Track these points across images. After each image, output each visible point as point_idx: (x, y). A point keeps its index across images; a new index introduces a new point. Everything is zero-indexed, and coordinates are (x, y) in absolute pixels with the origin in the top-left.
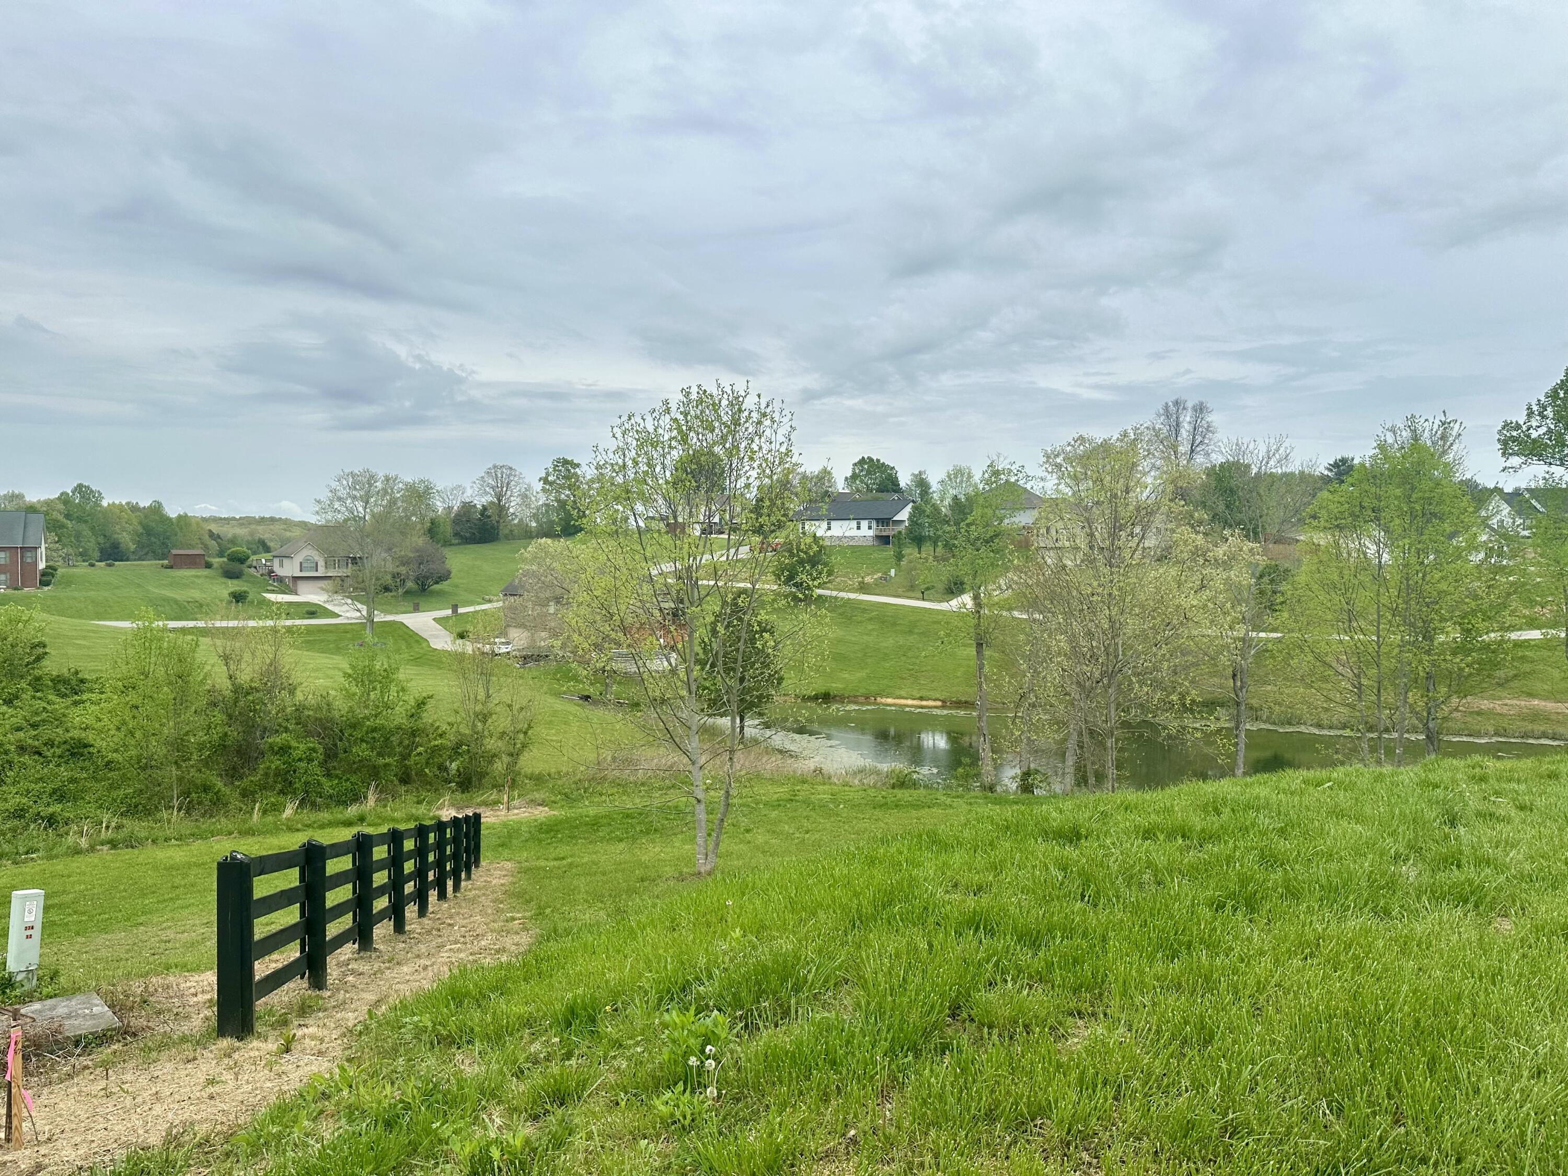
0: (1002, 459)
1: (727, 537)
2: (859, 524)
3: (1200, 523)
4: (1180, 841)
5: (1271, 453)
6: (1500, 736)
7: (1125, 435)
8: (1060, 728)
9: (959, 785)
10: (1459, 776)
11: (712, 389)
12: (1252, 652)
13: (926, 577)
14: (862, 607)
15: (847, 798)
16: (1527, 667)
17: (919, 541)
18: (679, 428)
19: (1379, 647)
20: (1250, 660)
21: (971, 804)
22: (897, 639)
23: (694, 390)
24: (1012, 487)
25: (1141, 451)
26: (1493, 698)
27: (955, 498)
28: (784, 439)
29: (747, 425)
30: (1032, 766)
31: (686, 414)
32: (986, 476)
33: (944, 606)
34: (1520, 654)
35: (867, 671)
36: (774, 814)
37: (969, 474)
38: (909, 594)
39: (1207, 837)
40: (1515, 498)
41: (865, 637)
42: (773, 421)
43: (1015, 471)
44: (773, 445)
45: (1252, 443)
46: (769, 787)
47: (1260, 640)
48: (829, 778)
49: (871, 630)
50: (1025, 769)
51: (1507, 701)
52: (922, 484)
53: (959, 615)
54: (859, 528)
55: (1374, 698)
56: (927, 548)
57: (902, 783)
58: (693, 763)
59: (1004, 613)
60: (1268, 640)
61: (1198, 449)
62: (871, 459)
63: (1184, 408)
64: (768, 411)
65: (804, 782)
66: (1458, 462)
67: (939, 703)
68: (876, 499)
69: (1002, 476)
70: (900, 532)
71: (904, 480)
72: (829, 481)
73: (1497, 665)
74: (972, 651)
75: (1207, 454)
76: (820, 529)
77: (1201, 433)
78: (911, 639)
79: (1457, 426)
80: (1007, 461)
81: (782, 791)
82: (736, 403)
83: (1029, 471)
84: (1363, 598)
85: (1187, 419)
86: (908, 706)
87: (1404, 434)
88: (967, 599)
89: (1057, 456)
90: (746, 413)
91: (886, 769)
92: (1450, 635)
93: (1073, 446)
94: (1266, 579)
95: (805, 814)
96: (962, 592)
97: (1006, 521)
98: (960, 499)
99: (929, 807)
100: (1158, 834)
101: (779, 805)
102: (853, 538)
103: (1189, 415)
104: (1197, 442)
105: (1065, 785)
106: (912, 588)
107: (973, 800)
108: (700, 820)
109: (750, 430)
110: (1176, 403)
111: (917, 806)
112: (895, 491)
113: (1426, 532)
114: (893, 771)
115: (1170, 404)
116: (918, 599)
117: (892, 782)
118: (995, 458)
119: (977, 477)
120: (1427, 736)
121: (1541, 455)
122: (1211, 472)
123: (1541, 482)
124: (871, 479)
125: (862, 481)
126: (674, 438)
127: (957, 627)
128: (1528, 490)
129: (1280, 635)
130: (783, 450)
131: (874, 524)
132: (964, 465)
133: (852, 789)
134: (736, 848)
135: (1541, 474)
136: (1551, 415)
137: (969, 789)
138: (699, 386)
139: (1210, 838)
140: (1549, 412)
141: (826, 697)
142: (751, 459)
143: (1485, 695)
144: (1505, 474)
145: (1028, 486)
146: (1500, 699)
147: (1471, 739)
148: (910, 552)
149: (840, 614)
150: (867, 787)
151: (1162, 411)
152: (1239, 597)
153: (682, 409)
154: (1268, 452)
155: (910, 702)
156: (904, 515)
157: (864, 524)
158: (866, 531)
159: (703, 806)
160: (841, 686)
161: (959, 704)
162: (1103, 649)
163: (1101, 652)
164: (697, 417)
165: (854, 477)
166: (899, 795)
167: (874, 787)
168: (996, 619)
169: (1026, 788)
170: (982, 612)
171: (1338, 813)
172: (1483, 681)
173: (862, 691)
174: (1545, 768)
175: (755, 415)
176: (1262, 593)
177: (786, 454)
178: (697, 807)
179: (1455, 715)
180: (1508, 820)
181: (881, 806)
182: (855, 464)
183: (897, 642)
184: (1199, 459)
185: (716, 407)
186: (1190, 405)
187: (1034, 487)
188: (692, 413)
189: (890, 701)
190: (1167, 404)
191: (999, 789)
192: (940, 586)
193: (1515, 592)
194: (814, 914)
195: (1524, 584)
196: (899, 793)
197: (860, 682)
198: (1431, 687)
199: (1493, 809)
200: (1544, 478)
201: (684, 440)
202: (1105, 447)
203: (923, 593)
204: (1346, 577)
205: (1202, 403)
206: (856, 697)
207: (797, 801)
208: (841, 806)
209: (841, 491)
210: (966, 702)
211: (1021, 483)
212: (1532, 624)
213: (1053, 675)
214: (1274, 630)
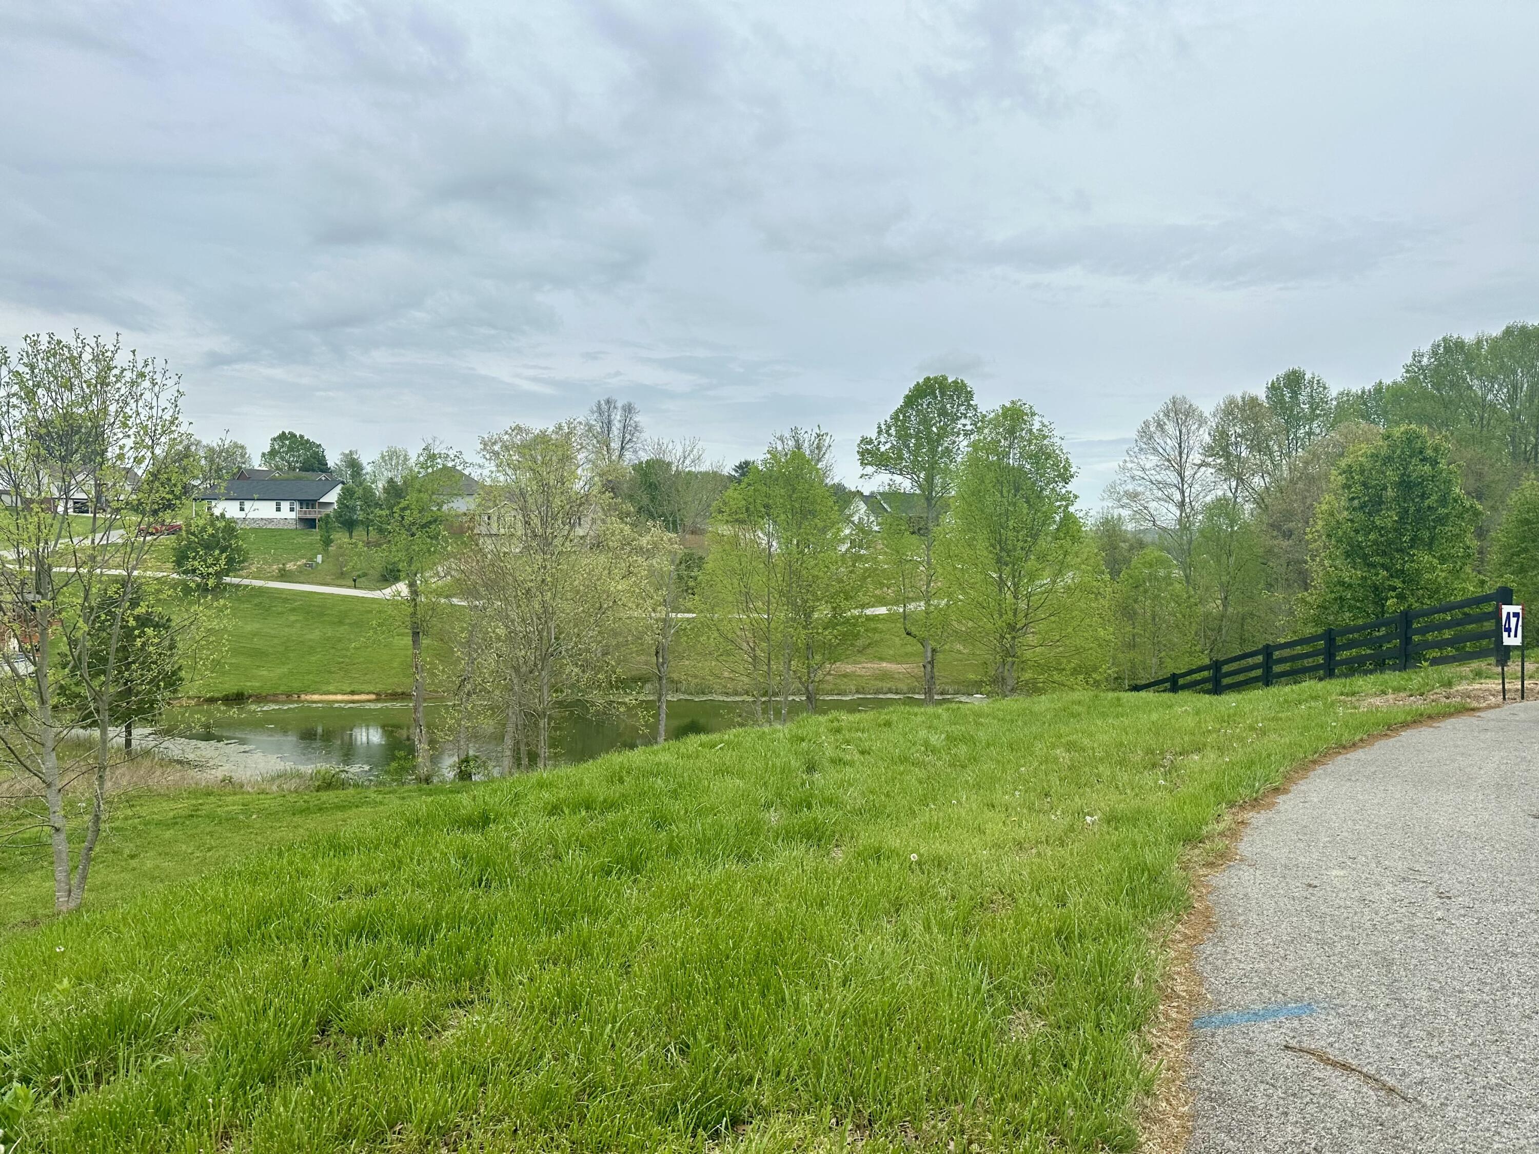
0: (437, 443)
1: (92, 515)
2: (278, 505)
3: (628, 515)
4: (584, 813)
5: (687, 454)
6: (860, 693)
7: (560, 428)
8: (494, 713)
9: (393, 780)
10: (821, 730)
11: (68, 338)
12: (672, 631)
13: (356, 563)
14: (284, 596)
15: (262, 807)
16: (877, 637)
17: (349, 525)
18: (22, 383)
19: (769, 624)
20: (670, 639)
21: (404, 798)
22: (324, 630)
23: (44, 339)
24: (450, 473)
25: (575, 444)
26: (855, 662)
27: (391, 481)
28: (169, 405)
29: (118, 385)
30: (471, 753)
31: (32, 367)
32: (421, 459)
33: (377, 594)
34: (873, 626)
35: (290, 666)
36: (168, 834)
37: (406, 455)
38: (339, 582)
39: (610, 805)
40: (870, 500)
41: (286, 630)
42: (154, 384)
43: (452, 456)
44: (154, 410)
45: (671, 443)
46: (164, 804)
47: (678, 620)
48: (242, 787)
49: (293, 622)
50: (463, 757)
51: (865, 665)
52: (353, 465)
53: (394, 603)
54: (278, 509)
55: (765, 668)
56: (359, 534)
57: (329, 784)
58: (49, 786)
59: (443, 601)
60: (682, 620)
61: (628, 446)
62: (293, 435)
63: (615, 408)
64: (146, 370)
65: (209, 794)
66: (828, 469)
67: (373, 697)
68: (299, 479)
69: (439, 460)
70: (328, 516)
71: (333, 459)
72: (243, 456)
73: (857, 636)
74: (408, 640)
75: (635, 452)
76: (230, 509)
77: (629, 432)
78: (342, 629)
79: (828, 438)
80: (443, 446)
81: (182, 806)
82: (103, 360)
83: (467, 457)
84: (757, 582)
85: (617, 417)
86: (337, 702)
87: (790, 443)
88: (402, 588)
89: (495, 443)
90: (116, 372)
91: (310, 771)
92: (823, 612)
93: (510, 435)
94: (683, 566)
95: (208, 830)
96: (397, 579)
97: (445, 507)
98: (396, 482)
99: (357, 806)
100: (565, 808)
101: (176, 823)
102: (271, 521)
103: (619, 414)
104: (627, 440)
105: (503, 769)
106: (342, 575)
107: (406, 794)
108: (60, 852)
109: (122, 391)
110: (608, 402)
111: (340, 807)
112: (323, 471)
113: (803, 526)
114: (319, 772)
115: (602, 402)
116: (349, 587)
117: (317, 784)
118: (430, 441)
119: (412, 462)
120: (808, 697)
121: (887, 466)
122: (638, 468)
123: (887, 487)
124: (293, 456)
125: (282, 459)
126: (14, 395)
127: (390, 616)
128: (880, 493)
129: (694, 615)
130: (167, 416)
131: (297, 506)
132: (399, 447)
133: (269, 797)
134: (116, 877)
135: (887, 481)
136: (894, 433)
137: (403, 784)
138: (51, 335)
139: (611, 807)
140: (893, 431)
141: (238, 699)
142: (125, 425)
143: (851, 660)
144: (863, 480)
145: (466, 472)
146: (860, 663)
147: (839, 697)
148: (341, 537)
149: (256, 605)
150: (286, 792)
151: (595, 409)
152: (661, 582)
153: (25, 360)
154: (684, 452)
155: (339, 697)
156: (332, 497)
157: (285, 505)
158: (287, 513)
159: (63, 836)
160: (257, 684)
161: (395, 696)
162: (536, 633)
163: (535, 637)
164: (48, 371)
165: (273, 453)
166: (324, 798)
167: (296, 791)
168: (433, 608)
169: (464, 775)
170: (418, 600)
171: (723, 771)
172: (847, 649)
173: (283, 688)
174: (883, 717)
175: (128, 375)
176: (680, 577)
177: (172, 423)
178: (56, 837)
179: (828, 678)
180: (851, 764)
181: (301, 812)
182: (274, 439)
183: (325, 634)
184: (628, 455)
185: (74, 361)
186: (619, 405)
187: (475, 474)
188: (42, 365)
189: (316, 697)
190: (599, 402)
191: (435, 780)
192: (375, 574)
193: (869, 576)
194: (174, 947)
195: (876, 569)
196: (325, 796)
197: (280, 679)
198: (810, 656)
199: (842, 755)
200: (889, 485)
201: (30, 395)
202: (542, 439)
203: (355, 581)
204: (743, 564)
205: (630, 405)
206: (275, 695)
207: (198, 816)
208: (254, 817)
209: (257, 468)
210: (403, 694)
211: (458, 468)
212: (882, 602)
213: (490, 661)
214: (689, 611)
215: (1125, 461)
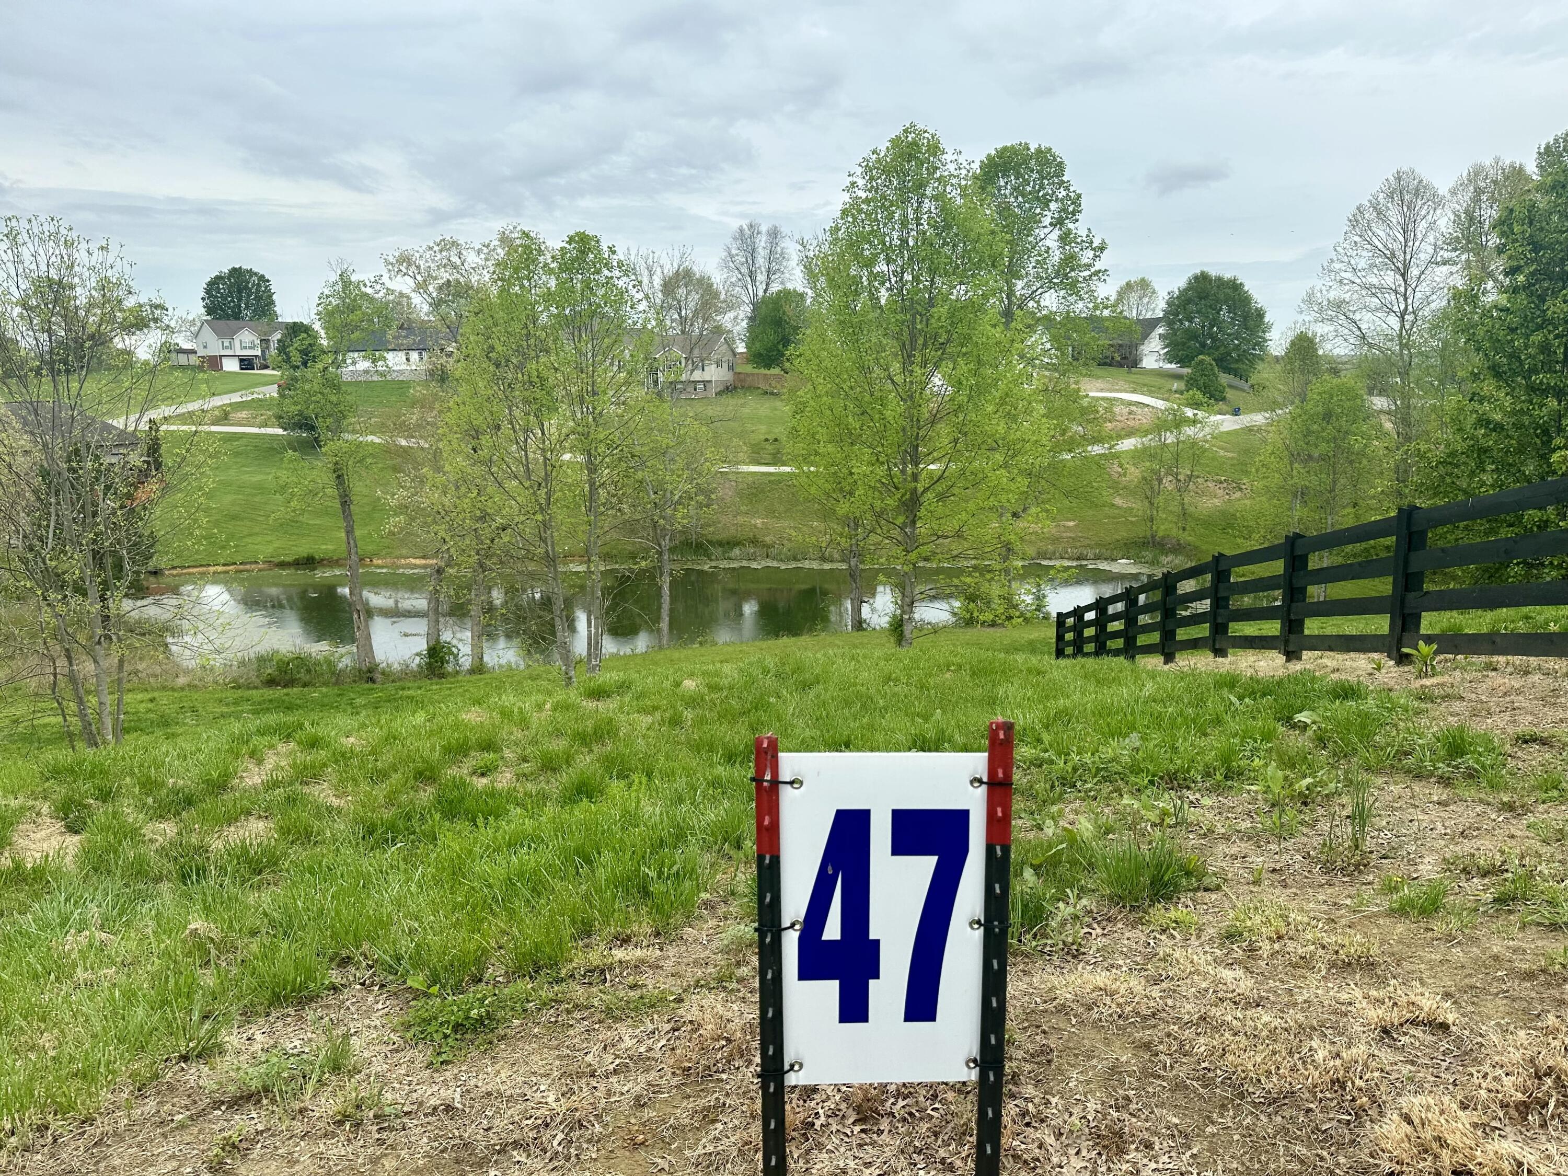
2: (407, 355)
50: (432, 644)
54: (407, 360)
61: (774, 277)
63: (759, 233)
75: (783, 282)
77: (775, 260)
85: (762, 243)
102: (398, 373)
103: (763, 240)
104: (773, 269)
110: (751, 227)
115: (745, 228)
131: (427, 356)
141: (308, 563)
151: (737, 236)
157: (415, 355)
158: (416, 364)
186: (764, 229)
189: (388, 562)
190: (741, 227)
205: (775, 229)
215: (1332, 261)
